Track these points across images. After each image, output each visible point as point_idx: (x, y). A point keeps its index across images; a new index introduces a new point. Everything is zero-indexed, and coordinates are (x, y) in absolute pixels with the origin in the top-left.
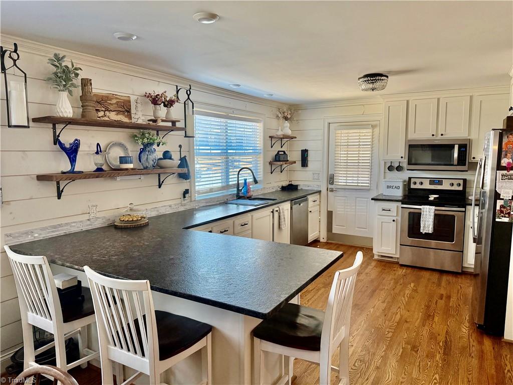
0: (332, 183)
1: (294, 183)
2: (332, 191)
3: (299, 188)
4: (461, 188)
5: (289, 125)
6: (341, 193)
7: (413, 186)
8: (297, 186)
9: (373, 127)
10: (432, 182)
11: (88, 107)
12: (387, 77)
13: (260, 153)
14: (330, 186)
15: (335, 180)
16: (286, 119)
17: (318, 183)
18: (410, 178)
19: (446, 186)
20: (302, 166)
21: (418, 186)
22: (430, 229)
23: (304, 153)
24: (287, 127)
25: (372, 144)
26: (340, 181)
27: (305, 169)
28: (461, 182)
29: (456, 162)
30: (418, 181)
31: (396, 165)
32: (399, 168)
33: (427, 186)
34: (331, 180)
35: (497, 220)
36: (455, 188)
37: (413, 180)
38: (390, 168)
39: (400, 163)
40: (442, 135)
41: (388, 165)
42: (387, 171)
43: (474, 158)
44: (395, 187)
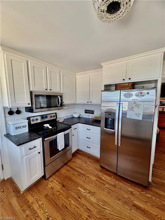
4: (55, 118)
7: (32, 123)
18: (29, 118)
21: (35, 122)
30: (35, 118)
31: (15, 110)
32: (18, 112)
37: (31, 119)
38: (11, 113)
39: (18, 108)
40: (51, 90)
41: (7, 111)
42: (7, 115)
43: (64, 103)
44: (23, 127)
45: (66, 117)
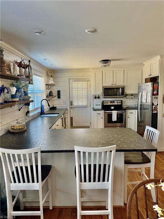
0: (72, 105)
1: (55, 106)
2: (72, 108)
3: (57, 108)
4: (121, 104)
5: (52, 79)
6: (76, 109)
7: (104, 104)
8: (56, 107)
9: (88, 81)
10: (111, 102)
11: (3, 67)
12: (110, 61)
13: (43, 92)
14: (71, 106)
15: (73, 104)
16: (51, 76)
17: (66, 105)
18: (103, 101)
19: (116, 103)
20: (58, 98)
21: (106, 104)
22: (116, 120)
23: (59, 92)
24: (52, 80)
25: (87, 88)
26: (75, 104)
27: (59, 99)
28: (121, 101)
29: (120, 95)
30: (106, 102)
31: (97, 96)
32: (99, 98)
33: (109, 104)
34: (71, 103)
35: (153, 112)
36: (119, 104)
37: (104, 102)
38: (95, 98)
39: (98, 95)
40: (115, 84)
41: (94, 96)
42: (94, 99)
43: (126, 93)
44: (99, 105)
45: (134, 105)
